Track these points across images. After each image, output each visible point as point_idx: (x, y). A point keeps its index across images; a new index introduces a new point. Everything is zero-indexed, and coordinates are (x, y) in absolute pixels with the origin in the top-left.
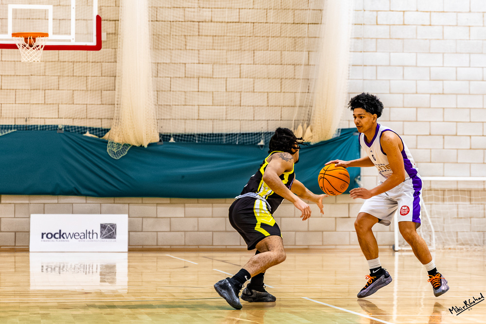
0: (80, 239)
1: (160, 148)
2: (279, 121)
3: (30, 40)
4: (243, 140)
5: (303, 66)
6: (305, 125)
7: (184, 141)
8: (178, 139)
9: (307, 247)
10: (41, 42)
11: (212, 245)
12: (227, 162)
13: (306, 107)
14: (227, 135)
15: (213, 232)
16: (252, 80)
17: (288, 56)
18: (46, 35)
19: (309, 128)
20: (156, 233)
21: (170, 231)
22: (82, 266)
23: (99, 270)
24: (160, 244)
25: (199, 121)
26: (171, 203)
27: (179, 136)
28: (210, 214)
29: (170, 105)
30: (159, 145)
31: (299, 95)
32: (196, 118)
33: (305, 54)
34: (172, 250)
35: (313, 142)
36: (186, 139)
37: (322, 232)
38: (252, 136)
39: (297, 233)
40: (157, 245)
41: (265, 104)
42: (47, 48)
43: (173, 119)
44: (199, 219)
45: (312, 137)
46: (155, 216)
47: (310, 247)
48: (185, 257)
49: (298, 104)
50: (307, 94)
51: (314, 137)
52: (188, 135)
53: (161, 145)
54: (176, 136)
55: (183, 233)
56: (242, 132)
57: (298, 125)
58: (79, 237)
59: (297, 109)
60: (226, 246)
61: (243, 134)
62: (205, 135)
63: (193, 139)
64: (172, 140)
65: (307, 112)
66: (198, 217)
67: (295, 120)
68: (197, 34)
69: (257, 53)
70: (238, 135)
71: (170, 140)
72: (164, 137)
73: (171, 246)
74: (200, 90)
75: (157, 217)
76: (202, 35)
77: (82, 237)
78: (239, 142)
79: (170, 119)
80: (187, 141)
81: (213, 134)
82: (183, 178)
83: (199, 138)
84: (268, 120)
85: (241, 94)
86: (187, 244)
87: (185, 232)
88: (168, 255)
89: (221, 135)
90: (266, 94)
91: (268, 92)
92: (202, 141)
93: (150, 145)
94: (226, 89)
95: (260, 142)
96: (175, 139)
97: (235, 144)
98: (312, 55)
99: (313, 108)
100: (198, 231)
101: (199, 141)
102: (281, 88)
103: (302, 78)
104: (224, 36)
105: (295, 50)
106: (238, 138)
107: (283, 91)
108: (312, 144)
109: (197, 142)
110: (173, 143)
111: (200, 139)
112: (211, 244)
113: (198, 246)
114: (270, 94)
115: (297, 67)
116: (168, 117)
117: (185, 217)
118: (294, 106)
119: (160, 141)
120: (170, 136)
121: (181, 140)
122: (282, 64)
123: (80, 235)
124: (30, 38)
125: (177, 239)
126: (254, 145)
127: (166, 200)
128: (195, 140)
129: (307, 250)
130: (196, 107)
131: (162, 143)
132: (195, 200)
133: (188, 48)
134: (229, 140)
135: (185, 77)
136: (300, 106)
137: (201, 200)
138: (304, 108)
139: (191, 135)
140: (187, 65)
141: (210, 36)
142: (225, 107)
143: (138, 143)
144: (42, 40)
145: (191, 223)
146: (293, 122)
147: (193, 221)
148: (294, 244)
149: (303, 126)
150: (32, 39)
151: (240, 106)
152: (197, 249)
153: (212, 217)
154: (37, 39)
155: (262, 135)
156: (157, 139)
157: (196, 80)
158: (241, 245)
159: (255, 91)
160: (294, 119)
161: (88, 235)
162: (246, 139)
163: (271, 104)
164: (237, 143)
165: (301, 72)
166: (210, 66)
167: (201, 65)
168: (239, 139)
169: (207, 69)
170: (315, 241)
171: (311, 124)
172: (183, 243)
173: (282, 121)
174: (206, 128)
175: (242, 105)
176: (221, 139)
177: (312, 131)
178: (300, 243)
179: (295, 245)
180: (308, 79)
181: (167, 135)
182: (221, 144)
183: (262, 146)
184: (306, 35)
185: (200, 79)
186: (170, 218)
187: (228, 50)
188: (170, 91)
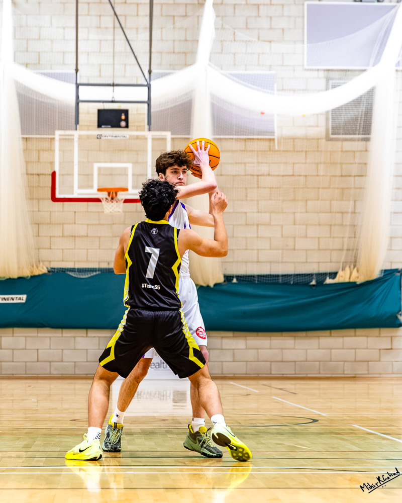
0: (155, 369)
1: (225, 288)
2: (329, 264)
3: (112, 194)
4: (298, 280)
5: (349, 215)
6: (352, 267)
7: (245, 281)
8: (240, 280)
9: (354, 376)
10: (122, 196)
11: (271, 374)
12: (284, 300)
13: (353, 250)
14: (283, 276)
15: (271, 362)
16: (304, 227)
17: (336, 205)
18: (126, 190)
19: (355, 269)
20: (221, 363)
21: (234, 361)
22: (157, 392)
23: (172, 397)
24: (224, 372)
25: (258, 263)
26: (234, 337)
27: (241, 277)
28: (268, 346)
29: (233, 250)
30: (224, 285)
31: (346, 240)
32: (256, 260)
33: (352, 203)
34: (235, 378)
35: (359, 281)
36: (247, 280)
37: (368, 362)
38: (305, 276)
39: (346, 363)
40: (222, 374)
41: (316, 248)
42: (126, 201)
43: (236, 262)
44: (259, 350)
45: (358, 277)
46: (220, 348)
47: (357, 376)
48: (247, 385)
49: (345, 247)
50: (353, 239)
51: (360, 277)
52: (249, 276)
53: (226, 285)
54: (238, 277)
55: (245, 363)
56: (296, 273)
57: (345, 267)
58: (154, 367)
59: (344, 252)
60: (283, 374)
61: (297, 275)
62: (264, 276)
63: (253, 280)
64: (235, 281)
65: (354, 255)
66: (258, 349)
67: (343, 263)
68: (256, 186)
69: (309, 203)
70: (293, 276)
71: (232, 280)
72: (228, 278)
73: (234, 374)
74: (259, 236)
75: (222, 349)
76: (261, 188)
77: (157, 367)
78: (294, 282)
79: (233, 262)
80: (248, 281)
81: (271, 275)
82: (245, 314)
83: (258, 278)
84: (319, 262)
85: (295, 240)
86: (248, 372)
87: (247, 362)
88: (231, 382)
89: (278, 276)
90: (317, 239)
91: (319, 238)
92: (261, 281)
93: (216, 285)
94: (282, 235)
95: (312, 281)
96: (237, 280)
97: (290, 284)
98: (358, 203)
99: (359, 251)
100: (258, 361)
101: (258, 281)
102: (331, 234)
103: (348, 223)
104: (280, 188)
105: (342, 200)
106: (292, 279)
107: (332, 236)
108: (358, 283)
109: (257, 282)
110: (235, 283)
111: (260, 280)
112: (269, 372)
113: (258, 374)
114: (321, 239)
115: (345, 215)
116: (231, 260)
117: (246, 349)
118: (341, 250)
119: (225, 281)
120: (233, 277)
121: (243, 280)
122: (331, 212)
123: (156, 364)
124: (113, 193)
125: (240, 368)
126: (307, 284)
127: (230, 334)
128: (255, 280)
129: (354, 378)
130: (256, 251)
131: (226, 283)
132: (255, 334)
133: (248, 198)
134: (285, 280)
135: (246, 224)
136: (348, 250)
137: (260, 334)
138: (351, 252)
139: (251, 276)
140: (248, 214)
141: (268, 188)
142: (281, 251)
143: (205, 283)
144: (122, 194)
145: (251, 355)
146: (341, 264)
147: (253, 352)
148: (342, 373)
149: (350, 267)
150: (114, 194)
151: (294, 249)
152: (257, 377)
153: (270, 349)
154: (118, 193)
155: (314, 276)
156: (221, 280)
157: (255, 227)
158: (295, 374)
159: (308, 236)
160: (342, 261)
161: (162, 364)
162: (301, 280)
163: (321, 247)
164: (292, 283)
165: (348, 219)
166: (268, 215)
167: (260, 214)
168: (294, 279)
169: (265, 217)
170: (361, 370)
171: (357, 266)
172: (245, 372)
173: (331, 264)
174: (265, 270)
175: (296, 248)
176: (278, 279)
177: (358, 271)
178: (348, 372)
179: (344, 374)
180: (354, 226)
181: (230, 277)
182: (278, 284)
183: (314, 285)
184: (353, 186)
185: (260, 226)
186: (233, 349)
187: (283, 201)
188: (233, 237)
